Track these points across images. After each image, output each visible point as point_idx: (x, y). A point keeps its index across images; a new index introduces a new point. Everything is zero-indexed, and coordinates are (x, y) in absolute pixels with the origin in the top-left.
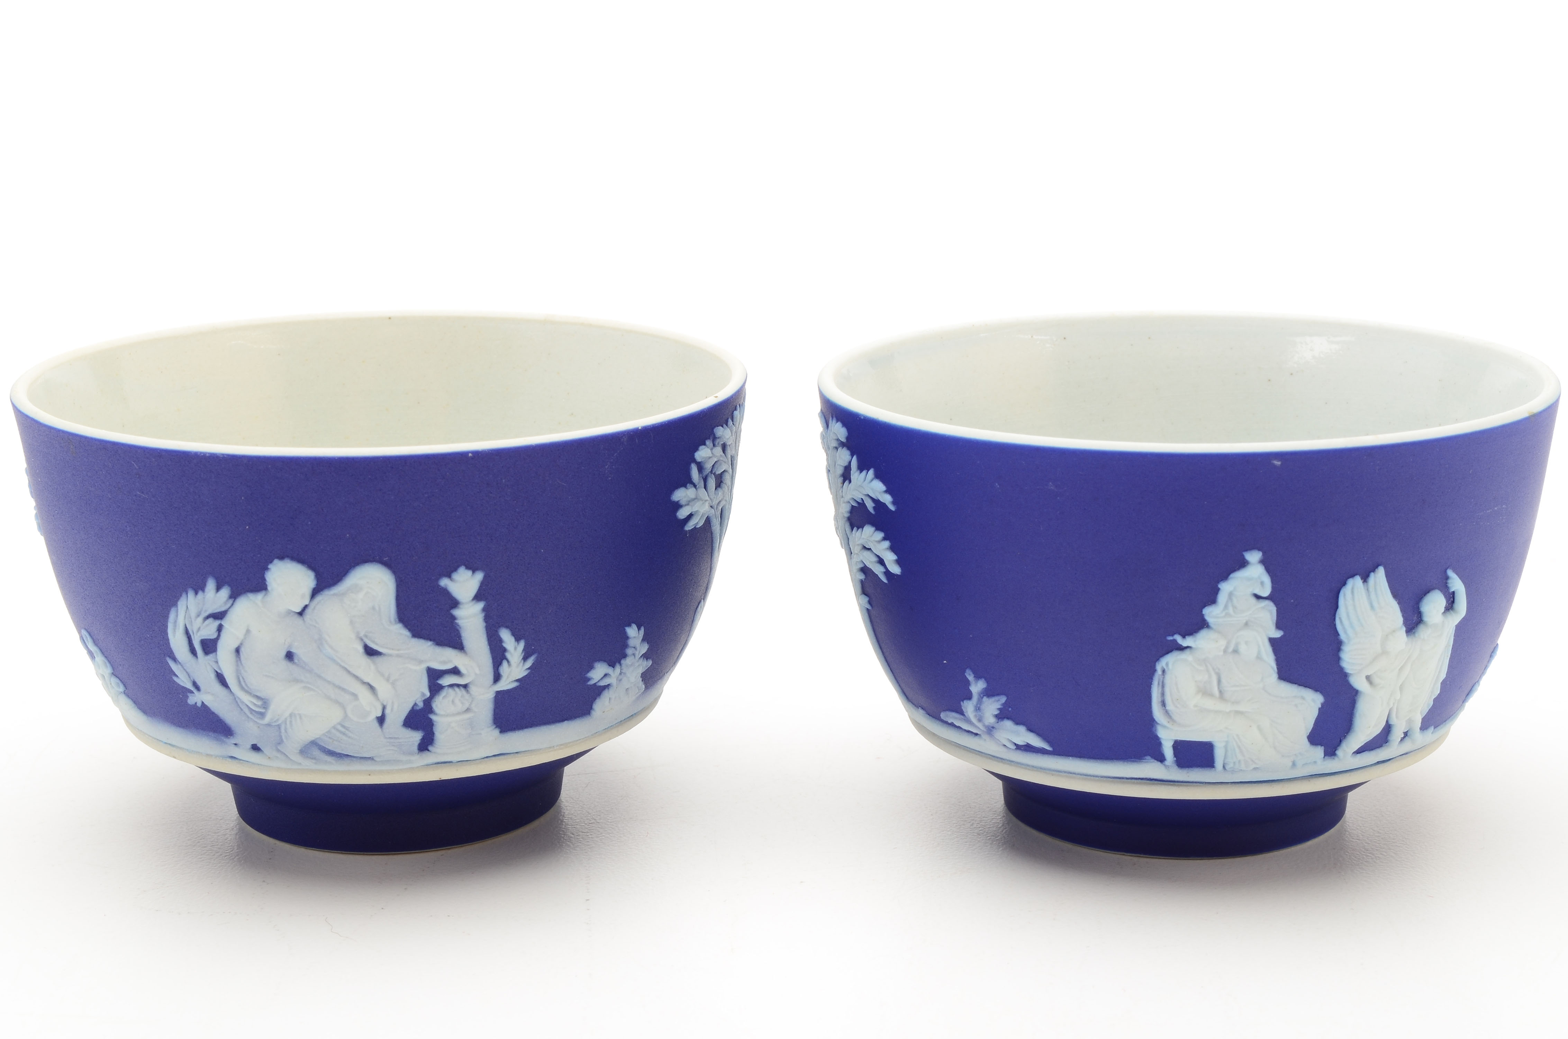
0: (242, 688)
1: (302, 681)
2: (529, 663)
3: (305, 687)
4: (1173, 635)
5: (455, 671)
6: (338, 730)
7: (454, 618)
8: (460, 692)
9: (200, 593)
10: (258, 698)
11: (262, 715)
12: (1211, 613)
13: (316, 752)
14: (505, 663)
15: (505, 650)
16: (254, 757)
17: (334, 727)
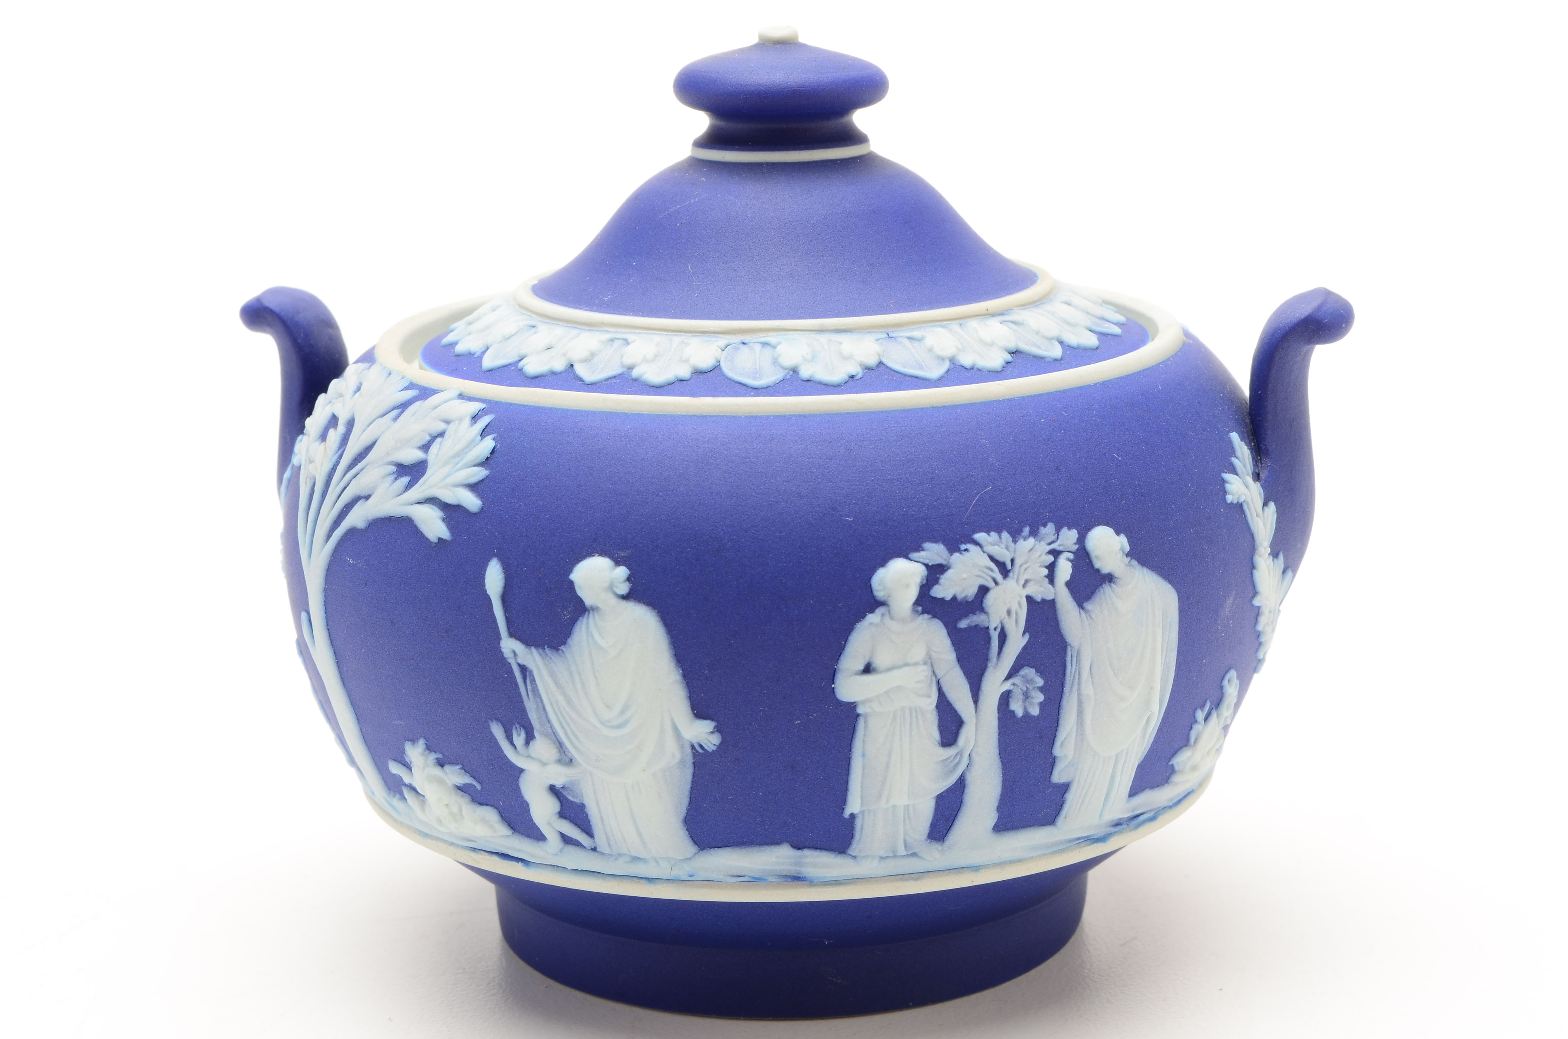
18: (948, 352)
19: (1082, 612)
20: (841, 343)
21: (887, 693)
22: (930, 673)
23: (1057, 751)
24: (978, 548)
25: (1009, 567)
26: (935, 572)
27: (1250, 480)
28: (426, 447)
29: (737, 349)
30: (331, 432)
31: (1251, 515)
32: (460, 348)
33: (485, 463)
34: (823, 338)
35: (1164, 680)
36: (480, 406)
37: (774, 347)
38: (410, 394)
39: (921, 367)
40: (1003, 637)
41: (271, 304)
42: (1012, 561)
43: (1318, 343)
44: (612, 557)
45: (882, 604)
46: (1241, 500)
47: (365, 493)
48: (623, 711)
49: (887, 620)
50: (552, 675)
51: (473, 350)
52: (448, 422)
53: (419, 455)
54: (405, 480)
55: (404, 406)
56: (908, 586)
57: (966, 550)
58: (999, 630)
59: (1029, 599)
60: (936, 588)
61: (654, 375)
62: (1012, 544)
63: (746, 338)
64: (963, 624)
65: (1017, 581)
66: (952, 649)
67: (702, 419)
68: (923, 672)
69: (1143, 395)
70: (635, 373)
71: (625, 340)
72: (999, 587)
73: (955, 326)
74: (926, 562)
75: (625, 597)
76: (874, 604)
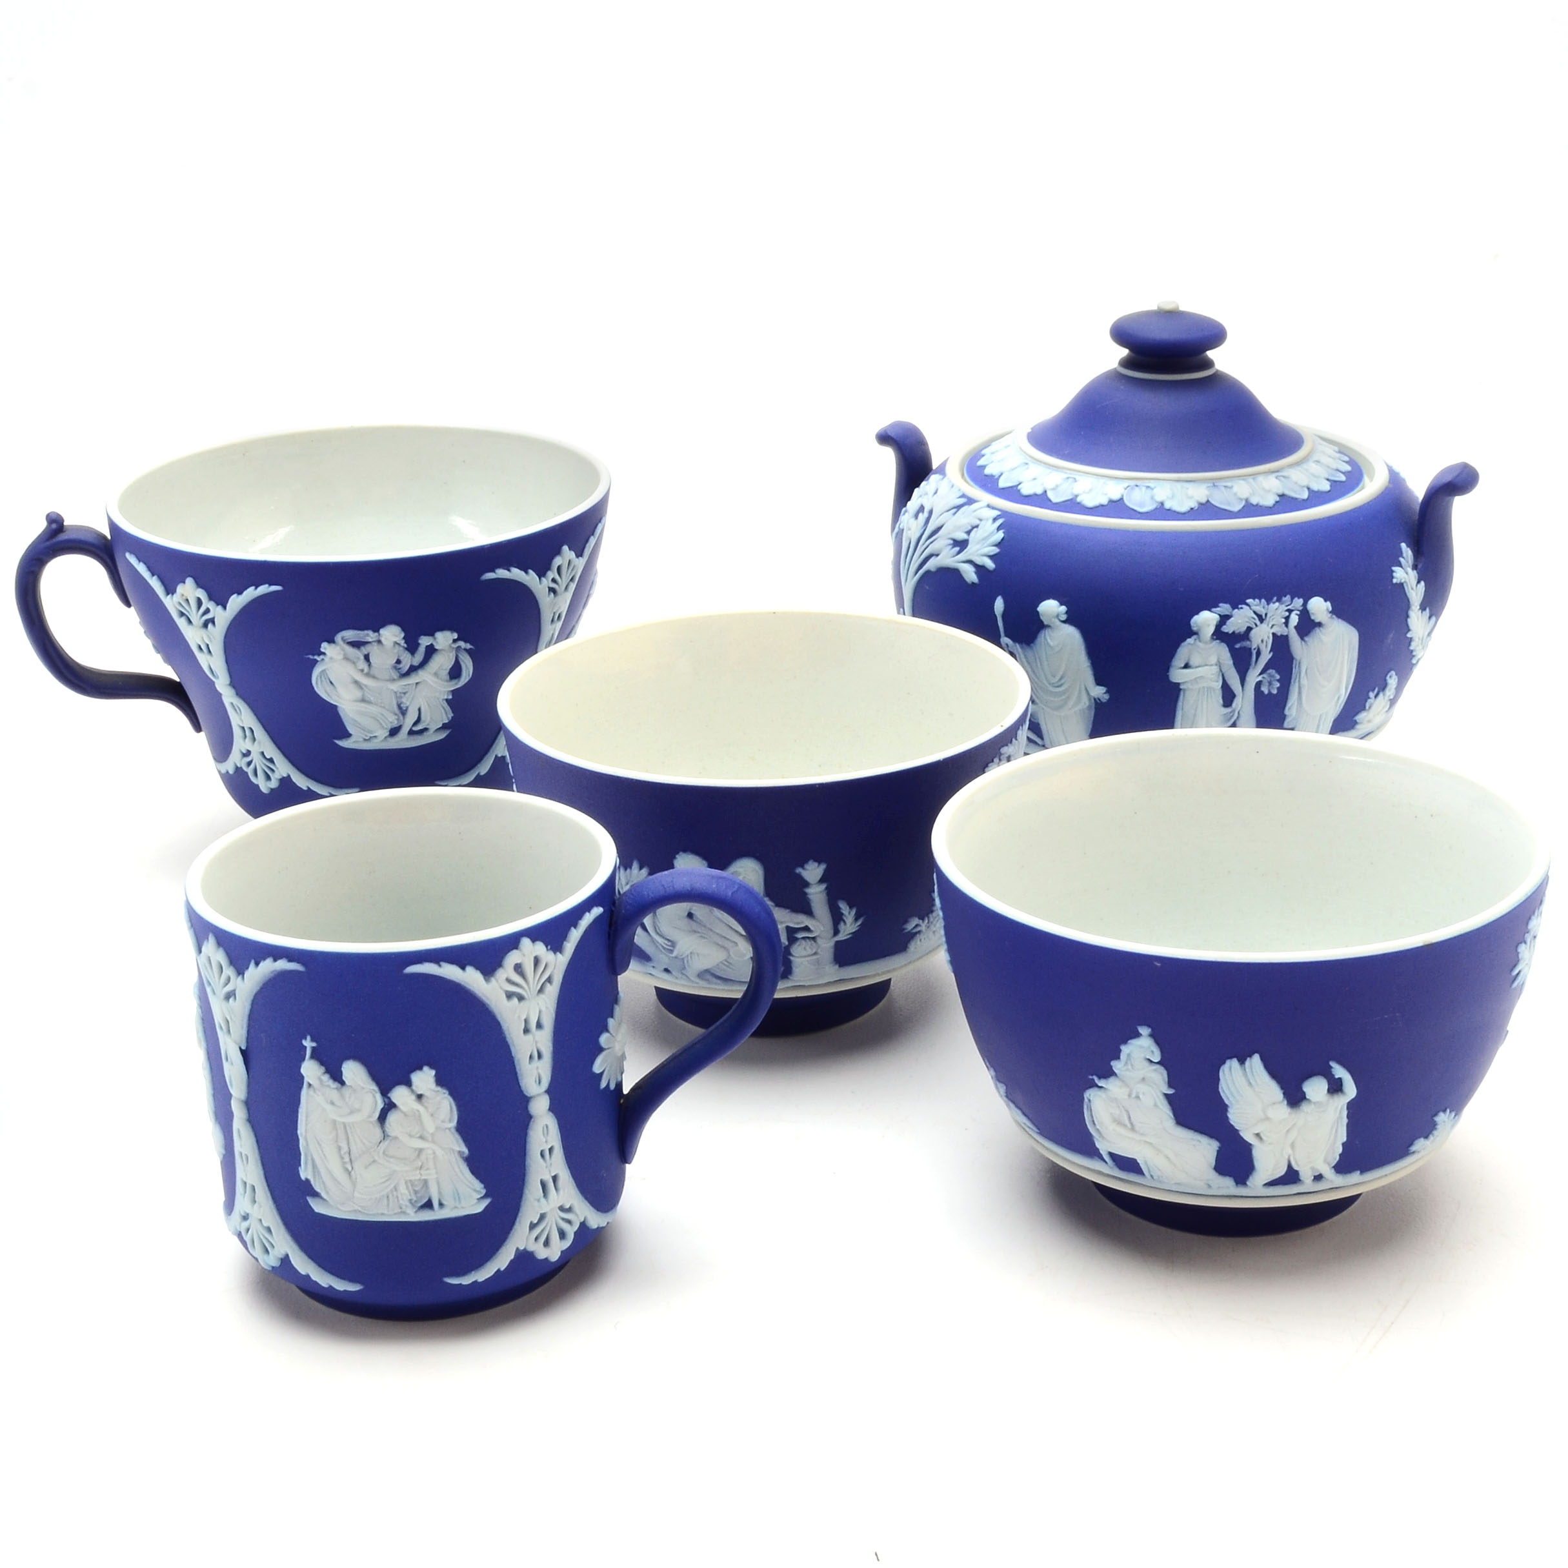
0: (658, 933)
1: (699, 932)
2: (859, 923)
3: (701, 936)
4: (1092, 1075)
5: (807, 929)
6: (724, 964)
7: (806, 894)
8: (809, 942)
9: (628, 870)
10: (669, 940)
11: (671, 951)
12: (1116, 1066)
13: (709, 977)
14: (842, 924)
15: (842, 914)
16: (665, 976)
17: (721, 962)
18: (1244, 496)
19: (1303, 643)
20: (1187, 489)
21: (1196, 679)
22: (1219, 670)
23: (1286, 712)
24: (1248, 608)
25: (1264, 617)
26: (1224, 619)
27: (1409, 570)
28: (969, 533)
29: (1132, 489)
30: (920, 514)
31: (1408, 588)
32: (987, 471)
33: (998, 545)
34: (1179, 485)
35: (1349, 677)
36: (999, 513)
37: (1152, 489)
38: (963, 500)
39: (1229, 504)
40: (1259, 653)
41: (892, 434)
42: (1266, 615)
43: (1455, 495)
44: (1059, 601)
45: (1196, 633)
46: (1403, 581)
47: (936, 553)
48: (1061, 679)
49: (1198, 643)
50: (1026, 657)
51: (994, 474)
52: (981, 520)
53: (965, 536)
54: (957, 549)
55: (959, 507)
56: (1209, 625)
57: (1242, 608)
58: (1256, 650)
59: (1274, 634)
60: (1224, 627)
61: (1089, 501)
62: (1266, 606)
63: (1138, 483)
64: (1237, 646)
65: (1268, 625)
66: (1231, 658)
67: (1110, 531)
68: (1215, 669)
69: (1350, 524)
70: (1079, 500)
71: (1075, 479)
72: (1258, 628)
73: (1250, 480)
74: (1220, 613)
75: (1064, 622)
76: (1191, 633)
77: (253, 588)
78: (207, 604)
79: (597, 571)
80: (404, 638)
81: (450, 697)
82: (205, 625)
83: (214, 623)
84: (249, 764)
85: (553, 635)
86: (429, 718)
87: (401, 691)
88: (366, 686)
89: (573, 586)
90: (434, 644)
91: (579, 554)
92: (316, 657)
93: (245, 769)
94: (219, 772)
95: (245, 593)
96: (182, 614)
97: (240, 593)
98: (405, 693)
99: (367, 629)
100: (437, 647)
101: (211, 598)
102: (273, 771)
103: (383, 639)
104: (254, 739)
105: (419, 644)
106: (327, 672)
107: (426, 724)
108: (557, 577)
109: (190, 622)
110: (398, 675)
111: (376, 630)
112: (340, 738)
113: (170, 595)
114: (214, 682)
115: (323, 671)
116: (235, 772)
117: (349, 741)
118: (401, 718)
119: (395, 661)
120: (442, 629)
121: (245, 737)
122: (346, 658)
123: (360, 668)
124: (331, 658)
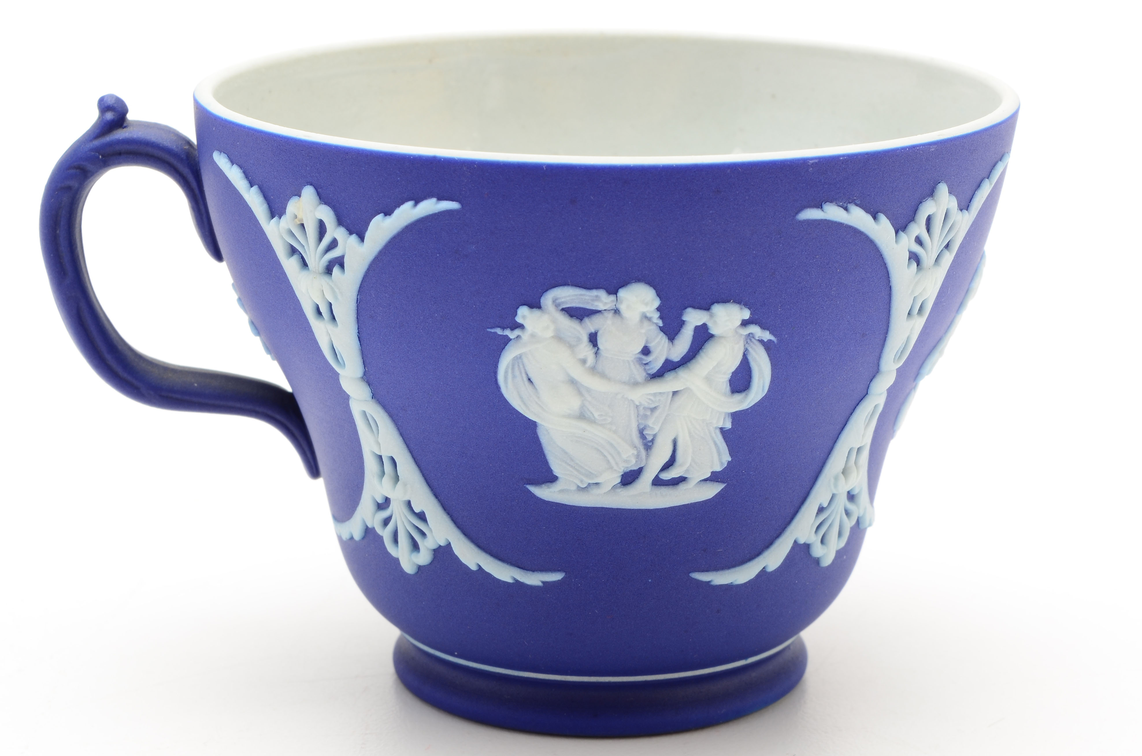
77: (410, 204)
78: (334, 231)
79: (984, 252)
80: (658, 309)
81: (728, 425)
82: (328, 270)
83: (342, 266)
84: (386, 522)
85: (908, 338)
86: (689, 460)
87: (646, 405)
88: (588, 390)
89: (948, 258)
90: (710, 324)
91: (965, 206)
92: (507, 332)
93: (379, 530)
94: (340, 538)
95: (397, 212)
96: (293, 251)
97: (388, 213)
98: (653, 410)
99: (597, 288)
100: (713, 331)
101: (340, 221)
102: (423, 534)
103: (623, 308)
104: (397, 478)
105: (682, 323)
106: (525, 360)
107: (685, 468)
108: (925, 236)
109: (304, 264)
110: (644, 374)
111: (613, 291)
112: (538, 482)
113: (276, 219)
114: (337, 375)
115: (518, 359)
116: (364, 538)
117: (551, 490)
118: (643, 453)
119: (640, 349)
120: (724, 301)
121: (383, 473)
122: (559, 338)
123: (581, 356)
124: (533, 336)
